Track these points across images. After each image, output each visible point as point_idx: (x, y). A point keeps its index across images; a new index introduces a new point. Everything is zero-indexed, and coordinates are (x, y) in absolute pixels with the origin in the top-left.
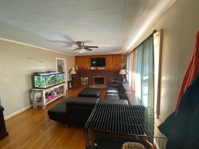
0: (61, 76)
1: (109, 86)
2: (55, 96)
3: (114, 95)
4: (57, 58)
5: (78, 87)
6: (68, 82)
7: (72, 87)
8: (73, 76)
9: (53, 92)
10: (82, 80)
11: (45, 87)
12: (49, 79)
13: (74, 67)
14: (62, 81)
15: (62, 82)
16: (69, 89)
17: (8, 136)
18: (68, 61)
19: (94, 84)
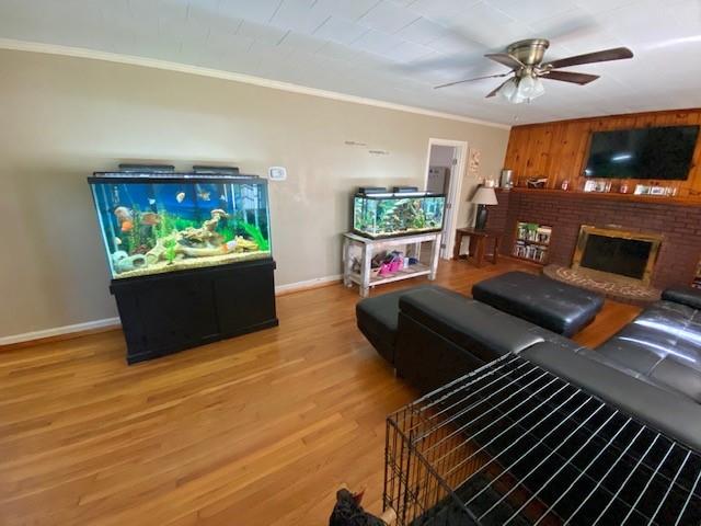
0: (432, 207)
1: (665, 298)
2: (400, 269)
3: (669, 357)
4: (432, 141)
5: (493, 262)
6: (458, 231)
7: (470, 255)
8: (484, 212)
9: (397, 253)
10: (521, 236)
11: (375, 235)
12: (391, 211)
13: (498, 176)
14: (433, 224)
15: (432, 228)
16: (457, 257)
17: (276, 328)
18: (473, 151)
19: (576, 265)
